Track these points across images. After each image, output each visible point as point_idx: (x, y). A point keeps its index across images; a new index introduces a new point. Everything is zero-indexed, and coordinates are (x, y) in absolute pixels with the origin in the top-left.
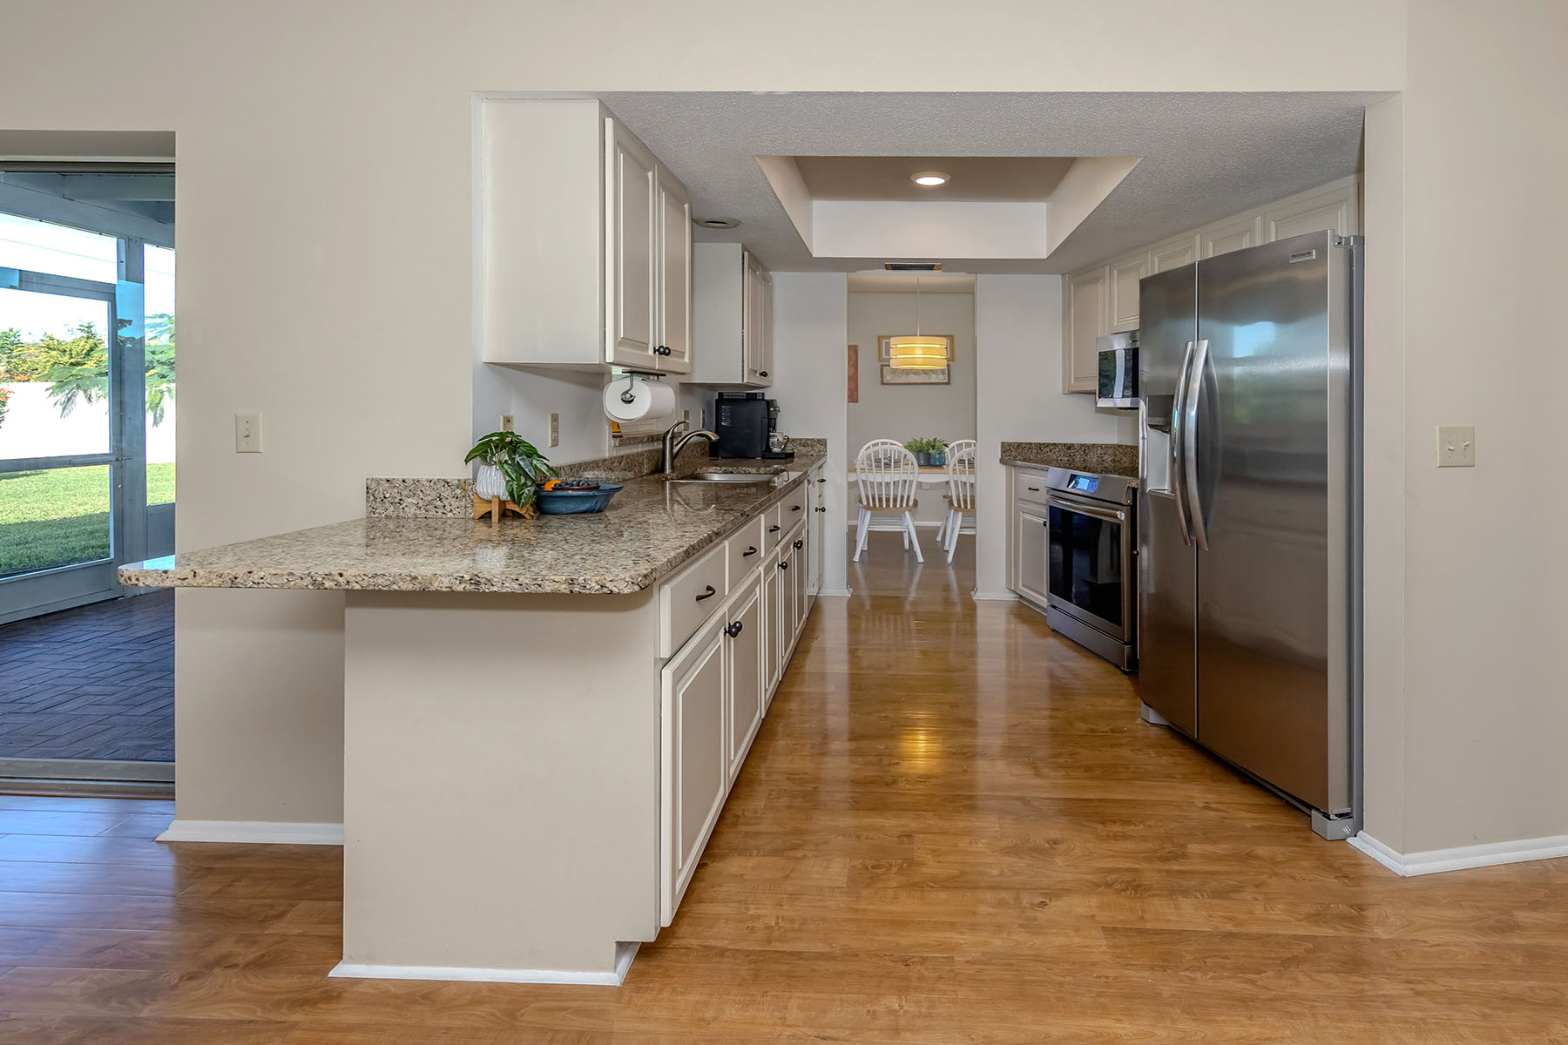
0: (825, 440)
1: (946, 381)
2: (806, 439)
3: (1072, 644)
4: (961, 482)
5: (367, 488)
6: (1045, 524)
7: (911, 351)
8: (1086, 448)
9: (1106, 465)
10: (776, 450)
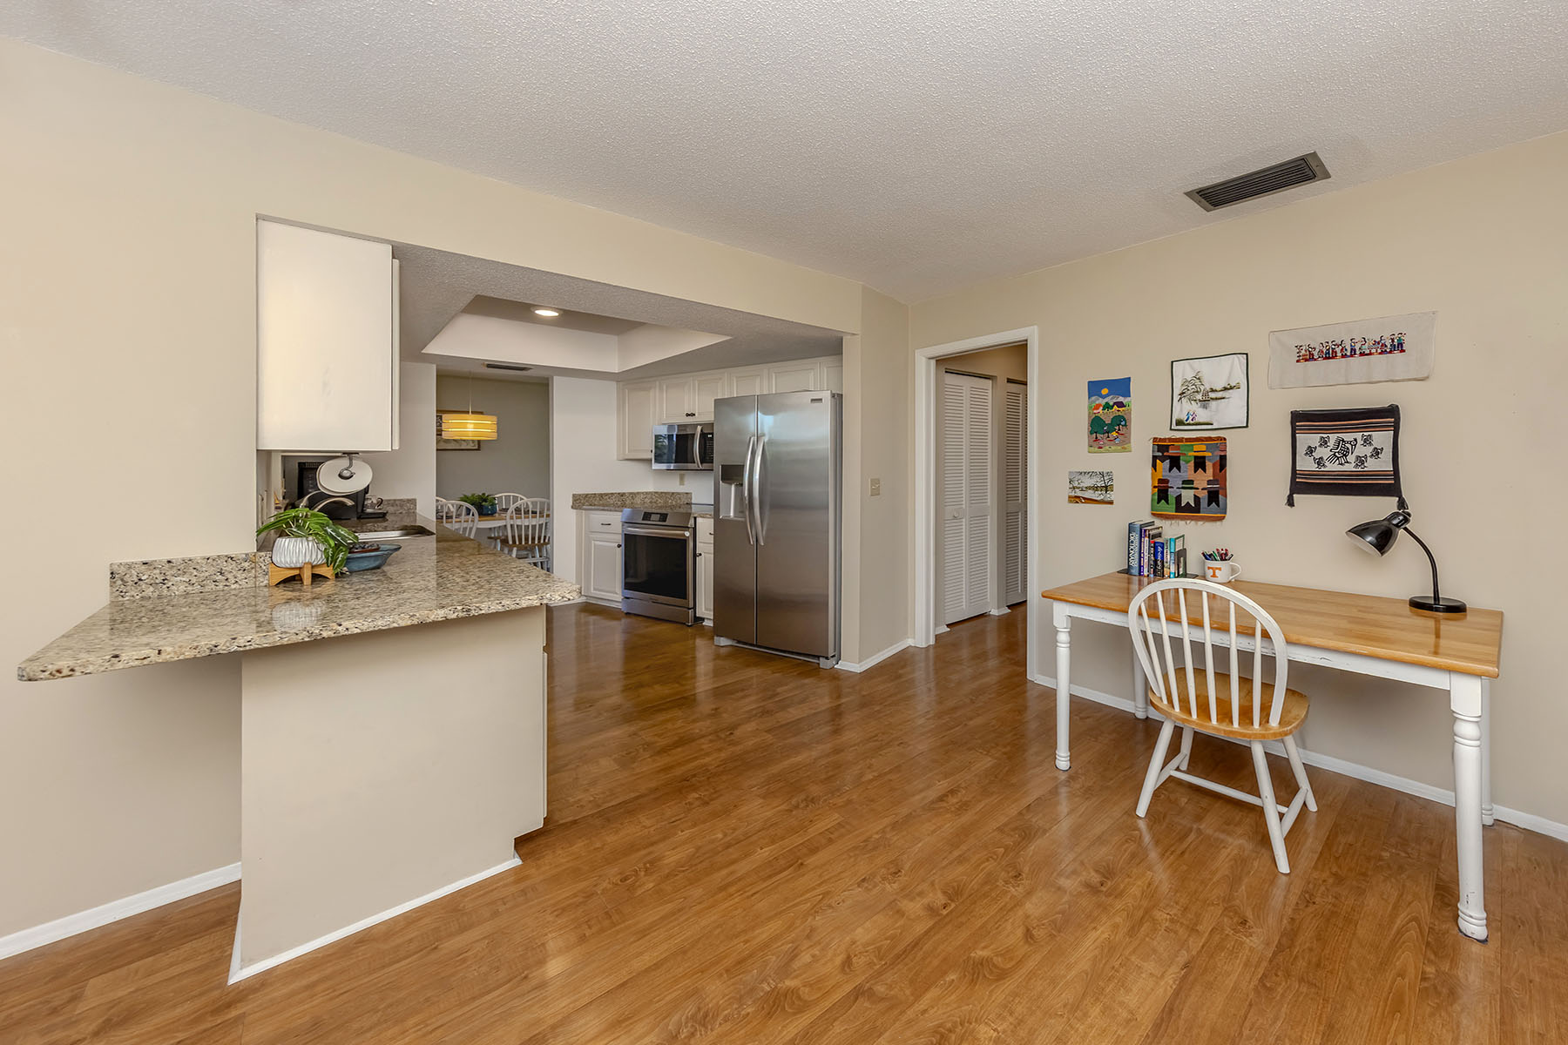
0: (415, 500)
1: (476, 447)
2: (395, 500)
3: (645, 619)
4: (517, 526)
5: (112, 573)
6: (619, 546)
7: (465, 426)
8: (633, 495)
9: (646, 505)
10: (369, 511)
